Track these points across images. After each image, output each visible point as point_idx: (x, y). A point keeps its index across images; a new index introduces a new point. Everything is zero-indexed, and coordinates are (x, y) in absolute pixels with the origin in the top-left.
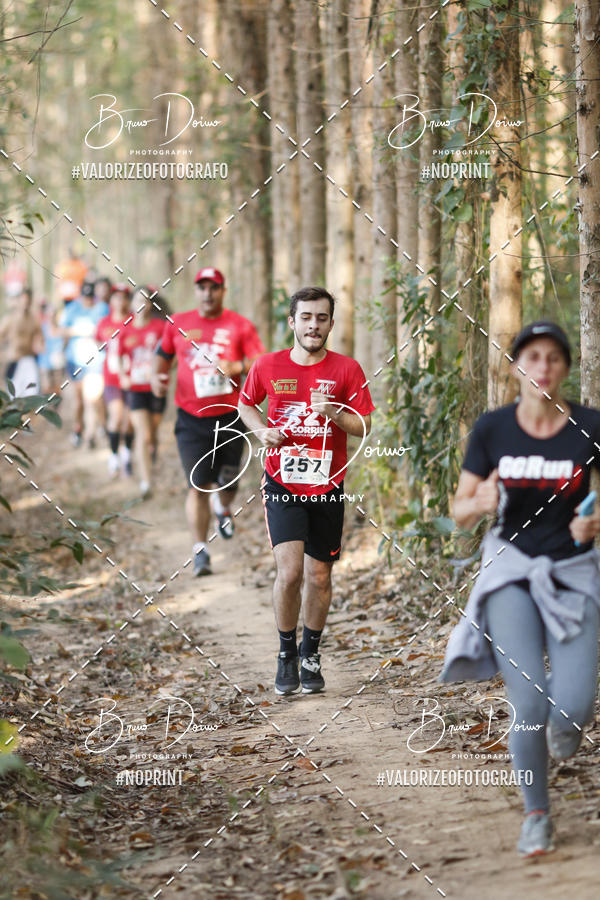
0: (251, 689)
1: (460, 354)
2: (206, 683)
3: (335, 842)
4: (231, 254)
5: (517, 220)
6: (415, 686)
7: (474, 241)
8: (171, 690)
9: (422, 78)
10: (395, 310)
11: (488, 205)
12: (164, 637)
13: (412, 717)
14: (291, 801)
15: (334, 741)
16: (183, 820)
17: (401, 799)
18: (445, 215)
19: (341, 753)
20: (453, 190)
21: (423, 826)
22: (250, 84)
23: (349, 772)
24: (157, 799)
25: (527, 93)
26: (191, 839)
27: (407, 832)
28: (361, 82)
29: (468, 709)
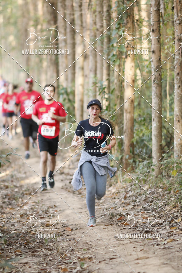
0: (52, 206)
1: (115, 105)
2: (38, 204)
3: (77, 253)
4: (46, 74)
5: (133, 64)
6: (101, 205)
7: (120, 71)
8: (28, 207)
9: (104, 21)
10: (96, 91)
11: (124, 60)
12: (25, 191)
13: (101, 215)
14: (64, 240)
15: (77, 222)
16: (31, 246)
17: (97, 240)
18: (111, 63)
19: (79, 226)
20: (114, 55)
21: (104, 248)
22: (52, 22)
23: (81, 232)
24: (23, 240)
25: (136, 26)
26: (33, 252)
27: (99, 250)
28: (86, 22)
29: (118, 213)
